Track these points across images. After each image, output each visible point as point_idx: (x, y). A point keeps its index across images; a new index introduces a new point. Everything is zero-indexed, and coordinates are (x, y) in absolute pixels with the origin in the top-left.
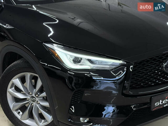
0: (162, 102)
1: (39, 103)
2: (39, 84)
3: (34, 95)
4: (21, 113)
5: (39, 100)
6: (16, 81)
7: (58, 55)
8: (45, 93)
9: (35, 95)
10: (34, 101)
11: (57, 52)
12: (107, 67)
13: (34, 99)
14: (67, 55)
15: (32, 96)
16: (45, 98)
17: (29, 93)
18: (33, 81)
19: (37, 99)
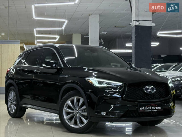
0: (144, 108)
2: (81, 102)
3: (78, 110)
4: (70, 122)
6: (69, 103)
8: (85, 106)
9: (78, 109)
10: (77, 113)
11: (91, 80)
16: (83, 111)
17: (75, 109)
19: (79, 112)
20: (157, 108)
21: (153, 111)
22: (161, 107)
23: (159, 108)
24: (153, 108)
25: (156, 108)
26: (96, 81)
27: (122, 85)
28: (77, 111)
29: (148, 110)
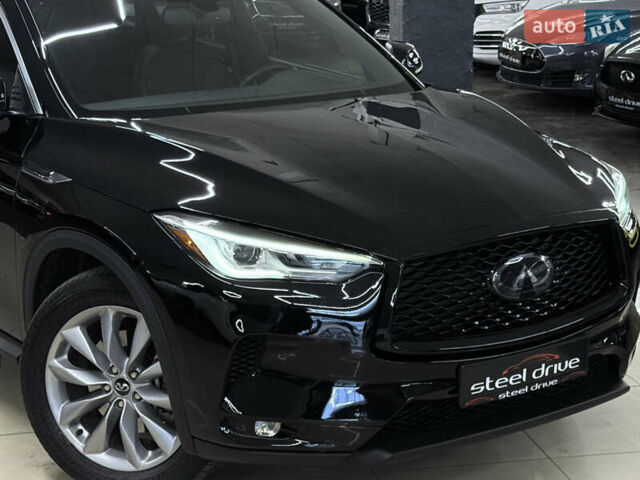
0: (492, 385)
1: (141, 399)
2: (142, 336)
3: (124, 375)
4: (86, 434)
5: (139, 388)
6: (75, 335)
7: (193, 243)
8: (158, 364)
9: (129, 374)
10: (123, 393)
11: (191, 234)
12: (330, 276)
13: (125, 388)
14: (219, 241)
15: (118, 377)
16: (157, 382)
17: (110, 370)
18: (123, 334)
19: (134, 387)
20: (557, 367)
21: (537, 386)
22: (578, 360)
23: (569, 364)
24: (538, 373)
25: (552, 370)
26: (223, 244)
27: (373, 267)
28: (122, 381)
29: (511, 388)
